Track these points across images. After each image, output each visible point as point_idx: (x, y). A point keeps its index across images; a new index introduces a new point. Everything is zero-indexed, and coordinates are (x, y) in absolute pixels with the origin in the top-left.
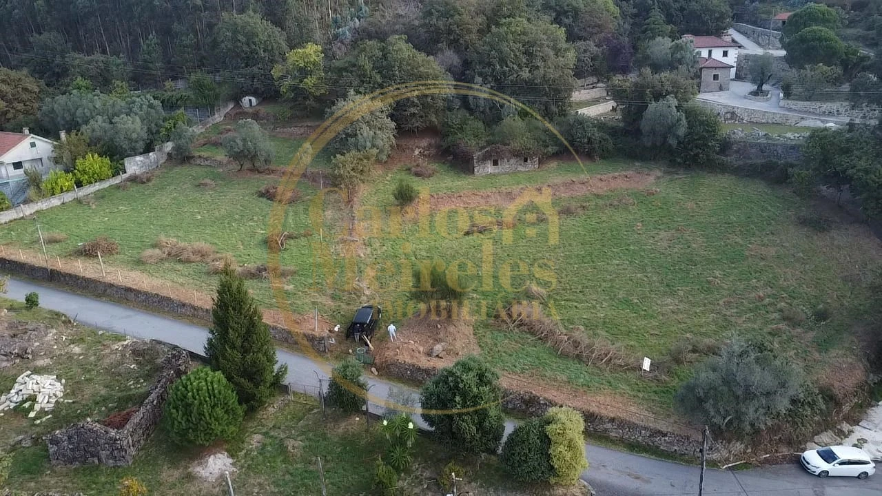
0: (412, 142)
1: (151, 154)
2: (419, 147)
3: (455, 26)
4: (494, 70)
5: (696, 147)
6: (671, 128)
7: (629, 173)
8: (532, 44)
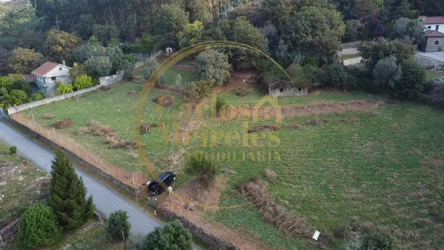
0: (242, 75)
1: (114, 76)
2: (245, 79)
3: (277, 11)
4: (292, 36)
5: (408, 88)
6: (392, 75)
7: (363, 101)
8: (317, 21)
